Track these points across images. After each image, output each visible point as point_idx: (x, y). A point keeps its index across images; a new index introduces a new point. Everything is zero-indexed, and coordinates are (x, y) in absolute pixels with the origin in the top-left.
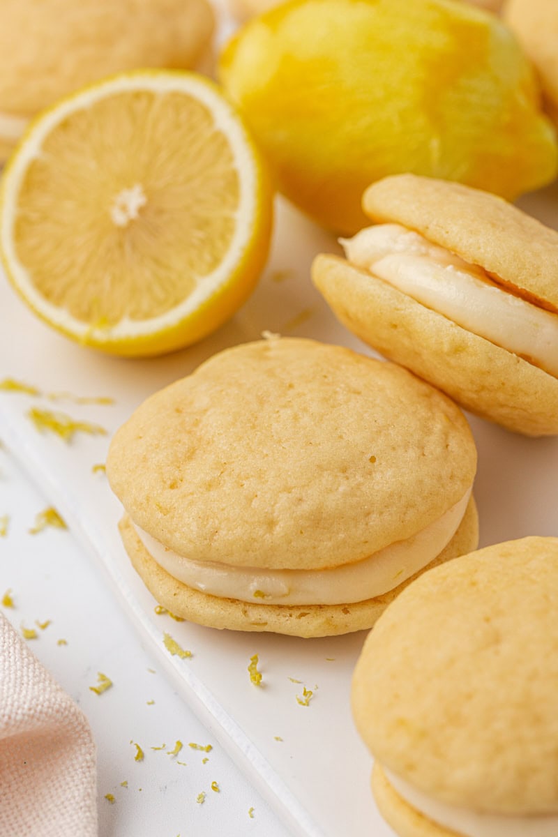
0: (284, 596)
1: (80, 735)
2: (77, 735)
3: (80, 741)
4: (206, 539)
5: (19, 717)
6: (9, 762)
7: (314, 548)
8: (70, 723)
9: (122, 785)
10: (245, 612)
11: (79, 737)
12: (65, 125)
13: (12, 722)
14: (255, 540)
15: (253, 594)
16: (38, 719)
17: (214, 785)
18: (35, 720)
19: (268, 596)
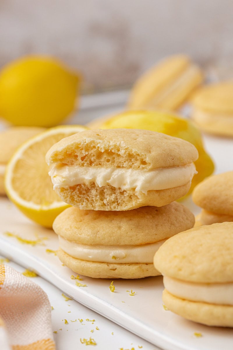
0: (124, 258)
1: (45, 301)
2: (44, 301)
3: (44, 303)
4: (95, 234)
5: (21, 286)
6: (16, 313)
7: (137, 235)
8: (41, 295)
9: (60, 330)
10: (108, 265)
11: (44, 302)
12: (31, 147)
13: (19, 287)
14: (114, 233)
15: (112, 257)
16: (29, 289)
17: (97, 328)
18: (28, 289)
19: (117, 258)
